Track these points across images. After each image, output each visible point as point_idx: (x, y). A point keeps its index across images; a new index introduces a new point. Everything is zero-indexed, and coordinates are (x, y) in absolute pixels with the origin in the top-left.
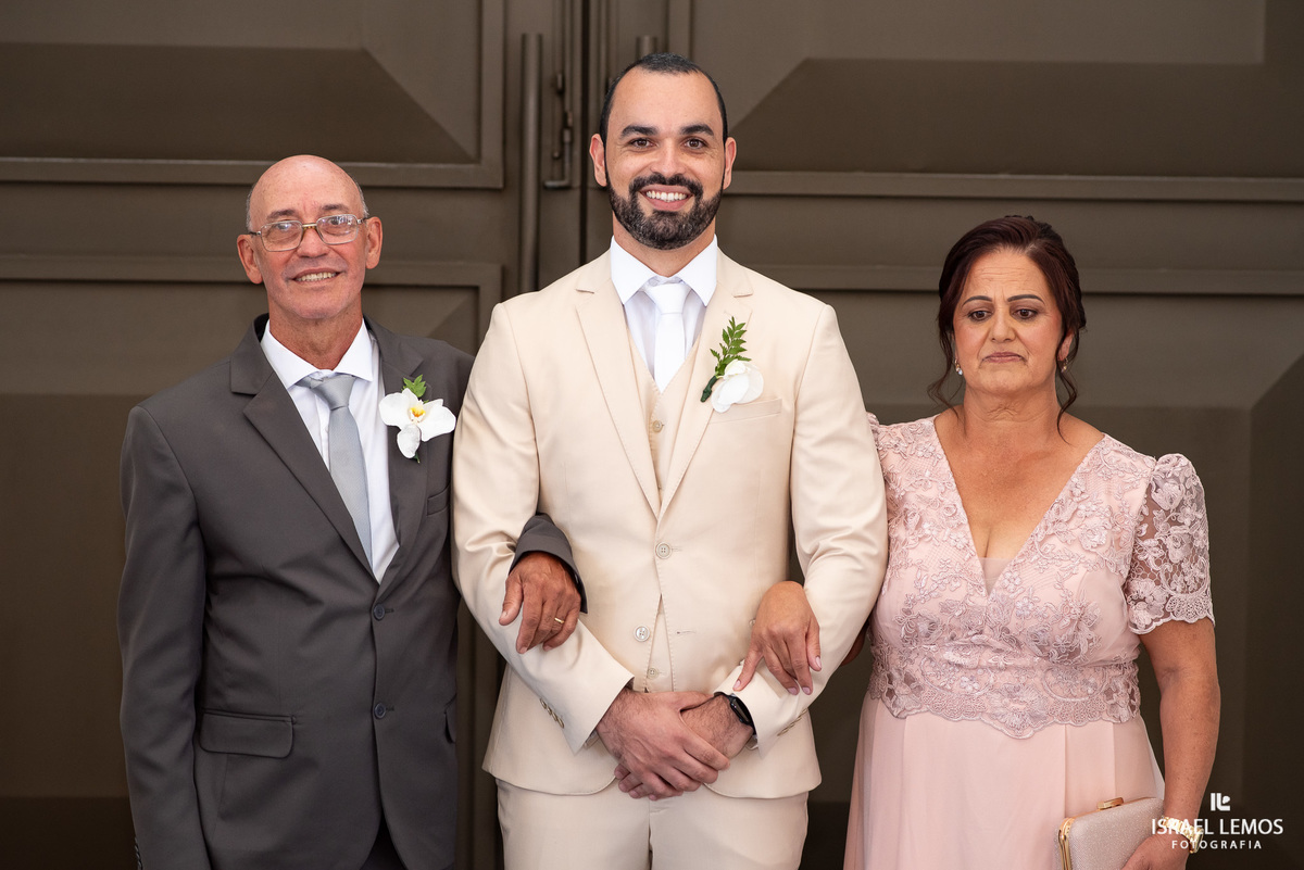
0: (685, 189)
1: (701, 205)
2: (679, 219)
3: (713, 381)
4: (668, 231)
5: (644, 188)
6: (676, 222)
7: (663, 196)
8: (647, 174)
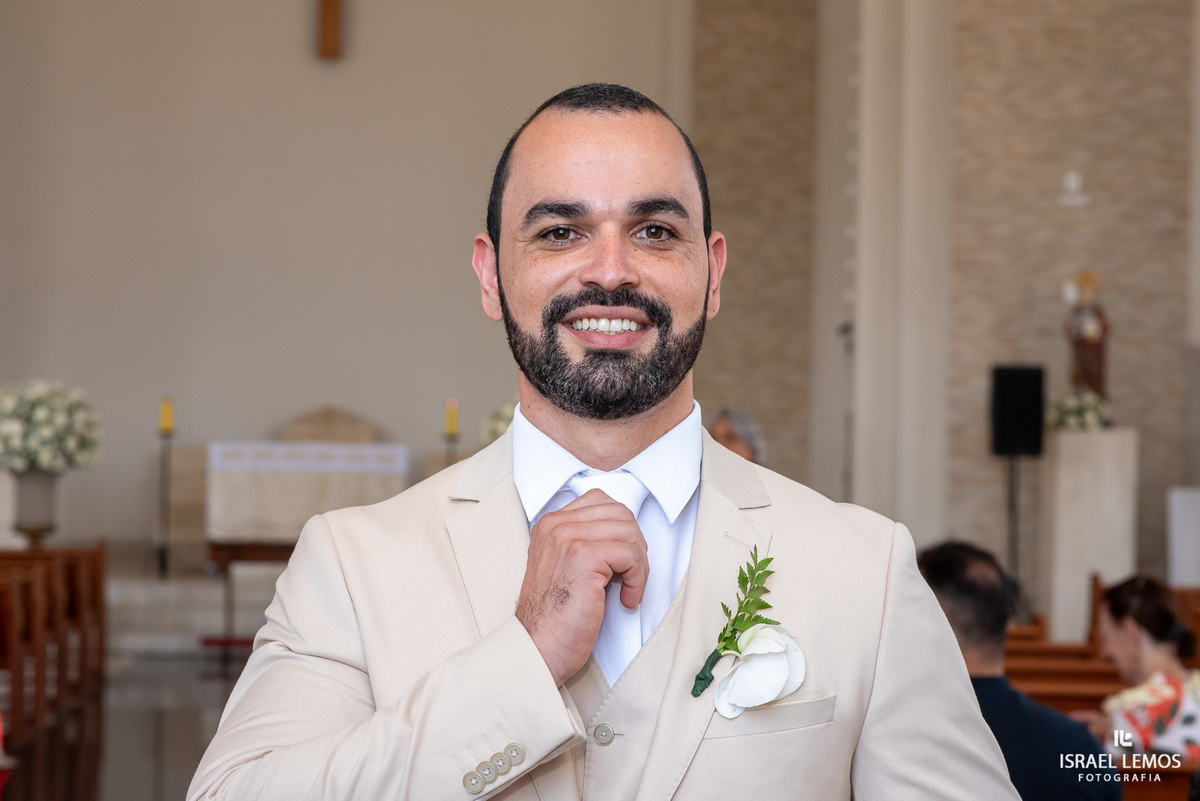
0: (640, 313)
1: (670, 344)
2: (633, 364)
3: (714, 659)
4: (613, 386)
5: (570, 315)
6: (626, 369)
7: (603, 324)
8: (574, 288)
